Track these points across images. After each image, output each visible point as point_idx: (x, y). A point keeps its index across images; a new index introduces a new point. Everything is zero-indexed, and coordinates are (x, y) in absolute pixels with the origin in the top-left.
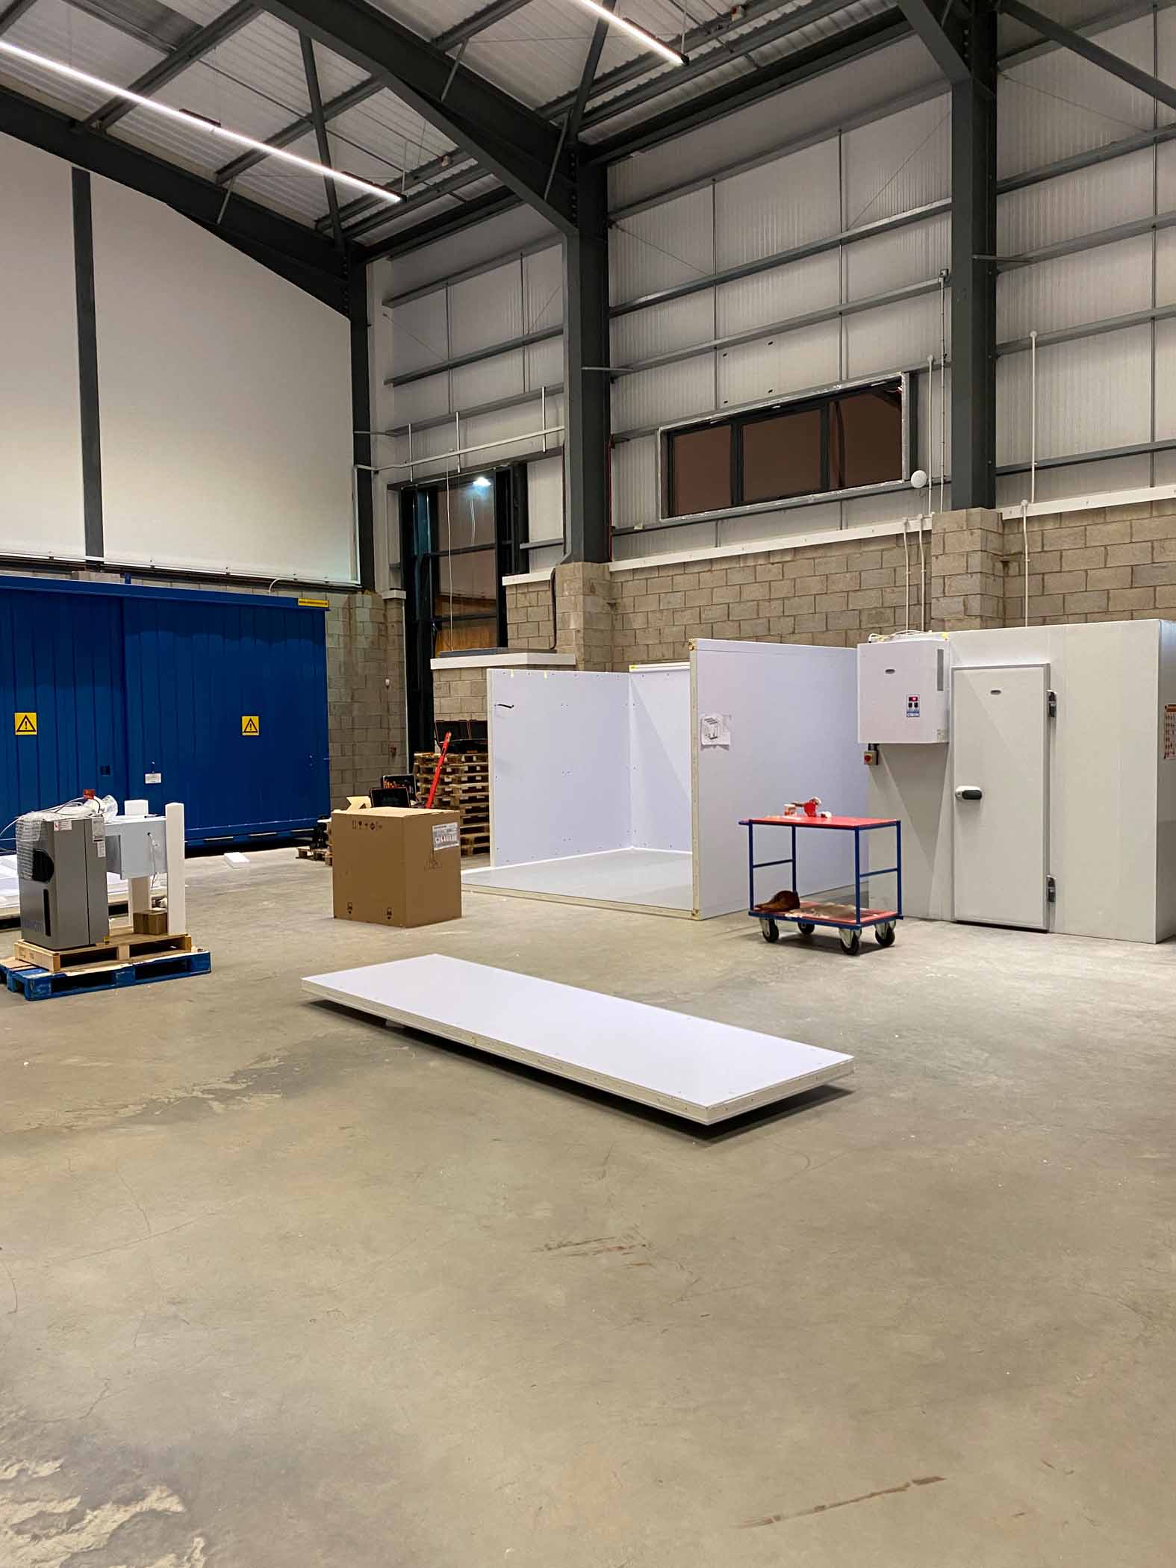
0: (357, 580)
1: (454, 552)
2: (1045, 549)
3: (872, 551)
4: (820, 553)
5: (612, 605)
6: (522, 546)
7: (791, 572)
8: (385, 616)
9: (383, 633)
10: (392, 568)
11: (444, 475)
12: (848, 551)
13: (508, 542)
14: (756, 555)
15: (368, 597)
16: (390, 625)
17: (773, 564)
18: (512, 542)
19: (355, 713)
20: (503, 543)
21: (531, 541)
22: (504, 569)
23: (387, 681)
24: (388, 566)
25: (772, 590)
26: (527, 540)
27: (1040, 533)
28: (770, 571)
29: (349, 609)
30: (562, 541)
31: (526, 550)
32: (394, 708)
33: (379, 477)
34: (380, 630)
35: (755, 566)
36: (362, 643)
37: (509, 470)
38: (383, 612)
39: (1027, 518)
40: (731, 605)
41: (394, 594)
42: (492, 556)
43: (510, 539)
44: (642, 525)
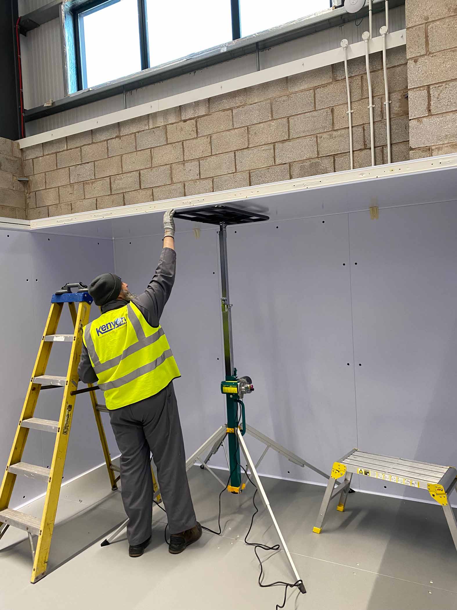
3: (302, 91)
4: (238, 101)
5: (25, 183)
7: (206, 128)
12: (272, 93)
14: (165, 113)
17: (185, 121)
25: (186, 151)
28: (182, 129)
35: (165, 126)
40: (141, 172)
44: (51, 102)
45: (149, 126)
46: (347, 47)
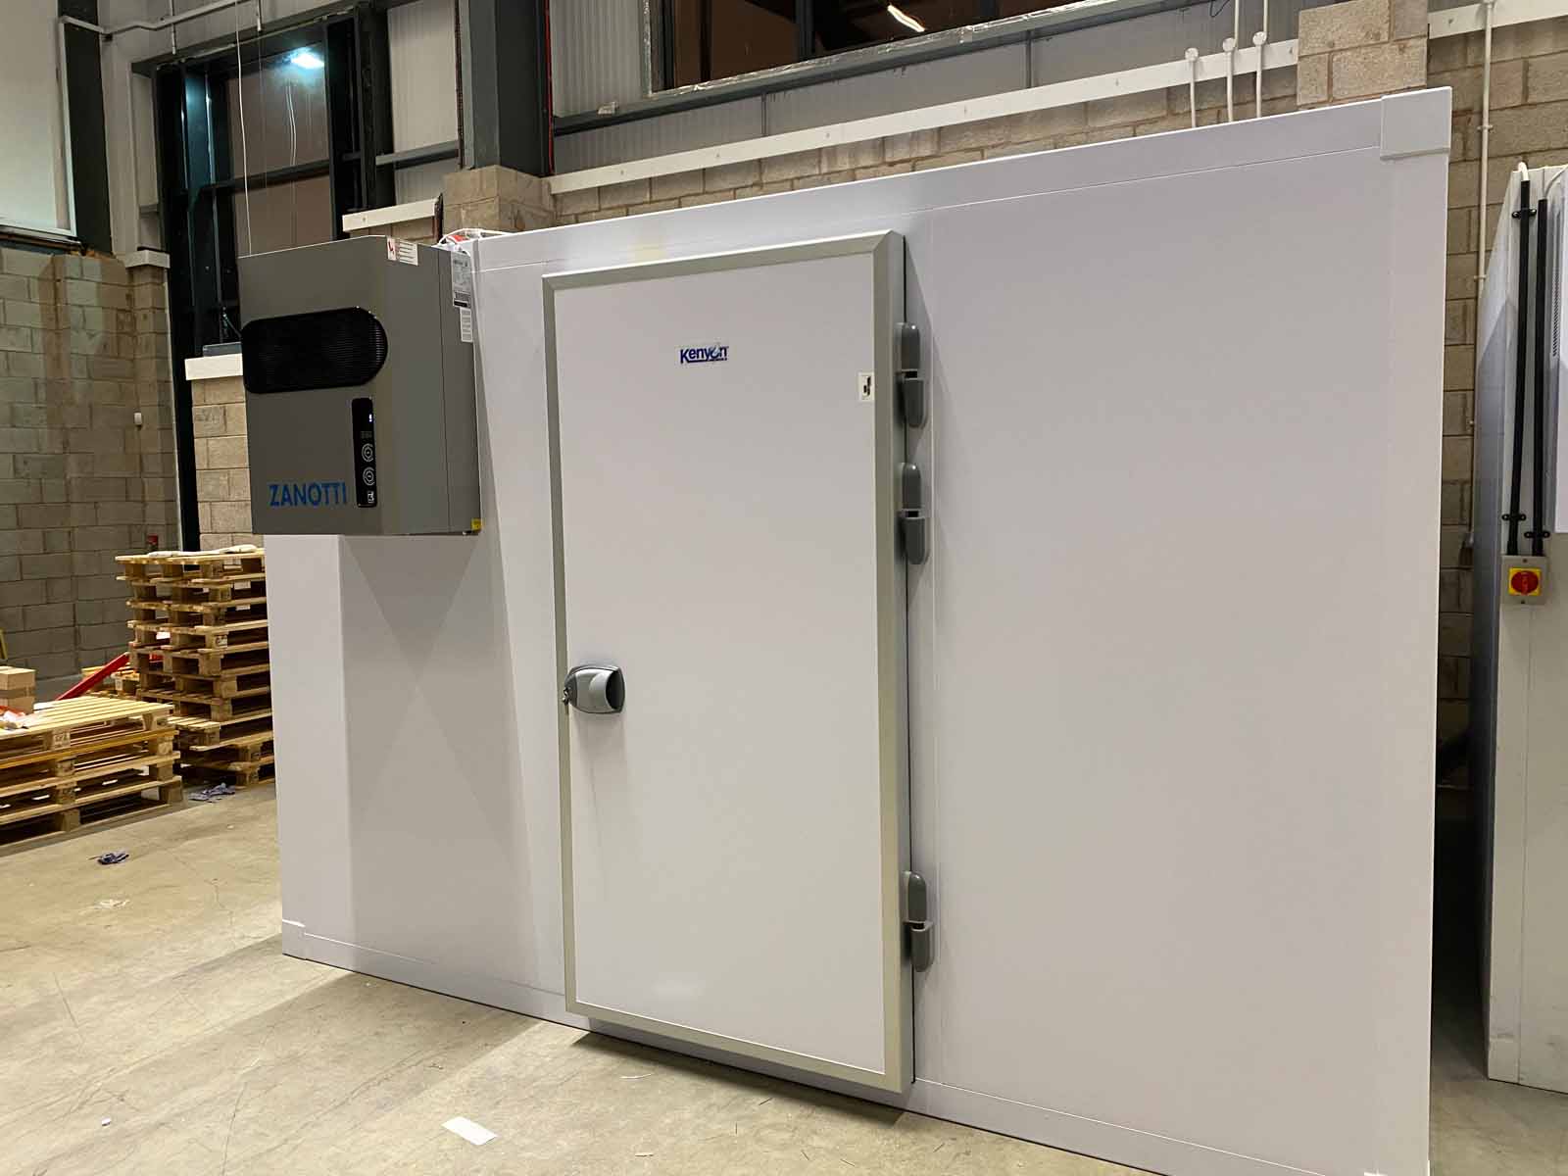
0: (69, 229)
1: (257, 183)
2: (1533, 98)
3: (1112, 127)
6: (381, 160)
8: (129, 297)
9: (127, 329)
10: (145, 214)
11: (231, 38)
13: (354, 156)
14: (855, 148)
15: (93, 262)
16: (140, 315)
17: (891, 164)
18: (361, 155)
19: (73, 473)
20: (346, 157)
21: (397, 148)
22: (347, 202)
23: (138, 415)
24: (136, 212)
26: (390, 149)
27: (1520, 63)
29: (54, 282)
30: (458, 146)
31: (389, 170)
32: (153, 466)
33: (113, 46)
34: (119, 323)
36: (85, 345)
37: (351, 20)
38: (126, 291)
39: (1493, 29)
41: (146, 257)
42: (325, 184)
43: (358, 149)
44: (613, 106)
45: (820, 169)
46: (1195, 62)
